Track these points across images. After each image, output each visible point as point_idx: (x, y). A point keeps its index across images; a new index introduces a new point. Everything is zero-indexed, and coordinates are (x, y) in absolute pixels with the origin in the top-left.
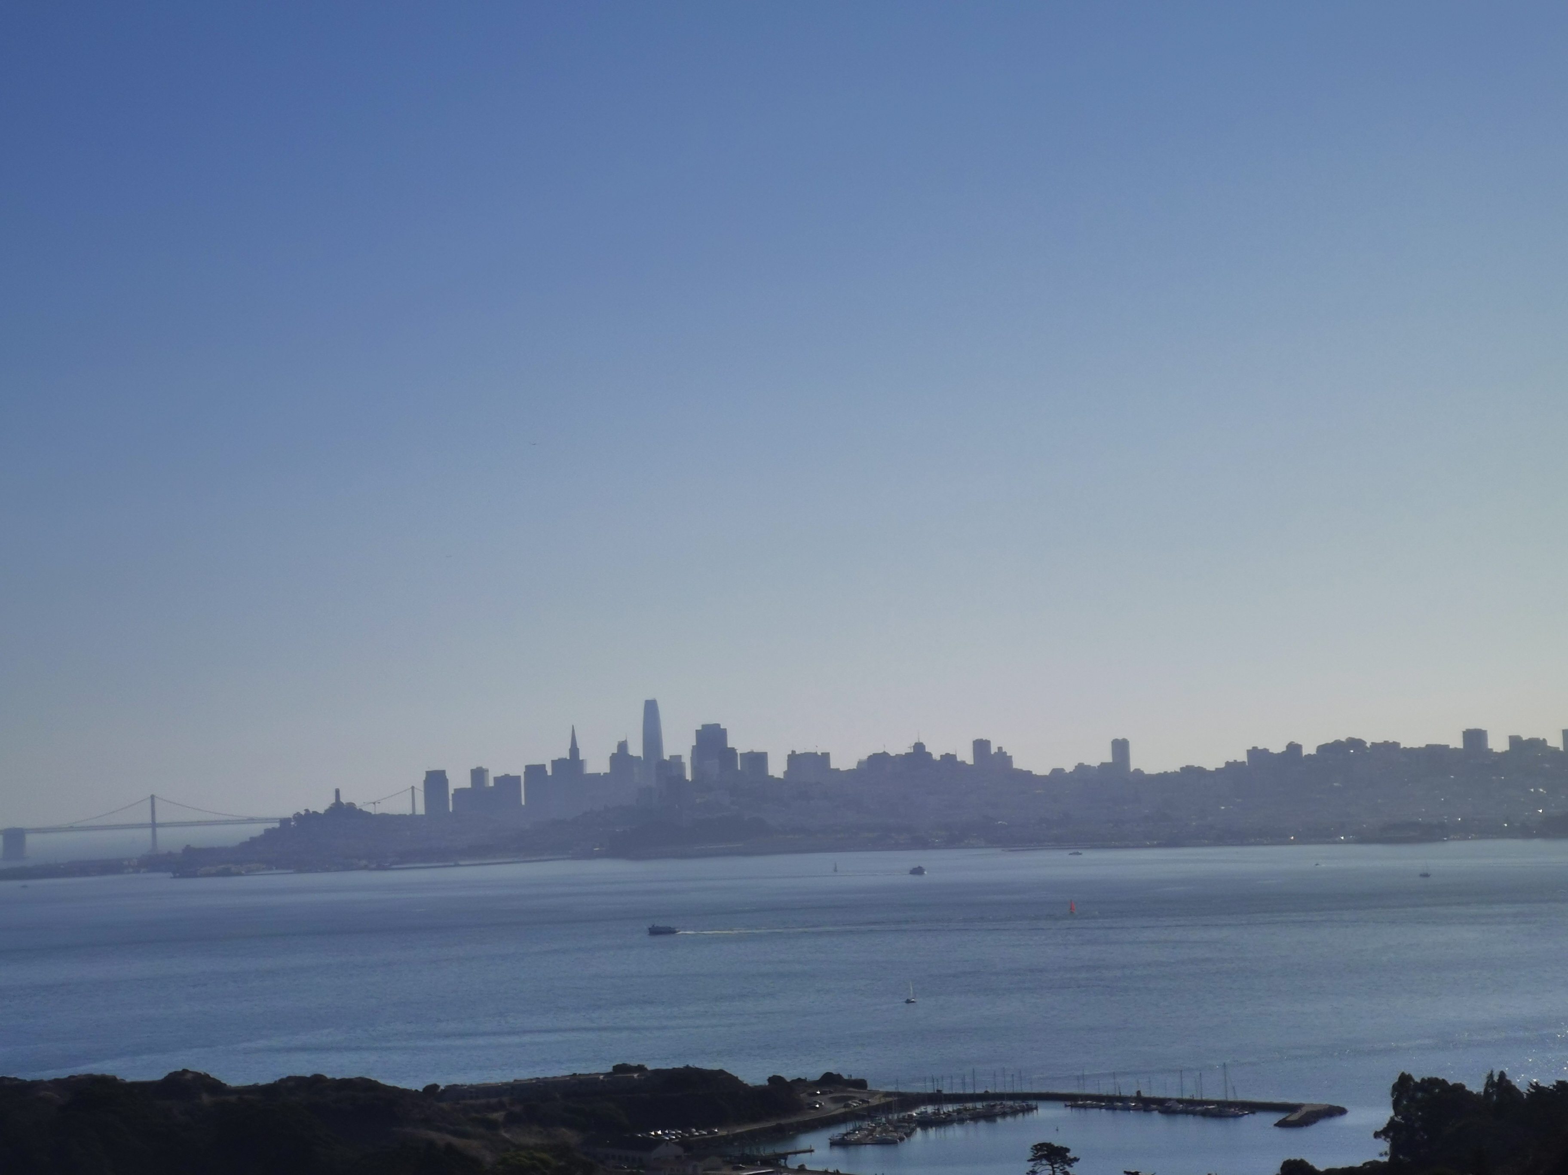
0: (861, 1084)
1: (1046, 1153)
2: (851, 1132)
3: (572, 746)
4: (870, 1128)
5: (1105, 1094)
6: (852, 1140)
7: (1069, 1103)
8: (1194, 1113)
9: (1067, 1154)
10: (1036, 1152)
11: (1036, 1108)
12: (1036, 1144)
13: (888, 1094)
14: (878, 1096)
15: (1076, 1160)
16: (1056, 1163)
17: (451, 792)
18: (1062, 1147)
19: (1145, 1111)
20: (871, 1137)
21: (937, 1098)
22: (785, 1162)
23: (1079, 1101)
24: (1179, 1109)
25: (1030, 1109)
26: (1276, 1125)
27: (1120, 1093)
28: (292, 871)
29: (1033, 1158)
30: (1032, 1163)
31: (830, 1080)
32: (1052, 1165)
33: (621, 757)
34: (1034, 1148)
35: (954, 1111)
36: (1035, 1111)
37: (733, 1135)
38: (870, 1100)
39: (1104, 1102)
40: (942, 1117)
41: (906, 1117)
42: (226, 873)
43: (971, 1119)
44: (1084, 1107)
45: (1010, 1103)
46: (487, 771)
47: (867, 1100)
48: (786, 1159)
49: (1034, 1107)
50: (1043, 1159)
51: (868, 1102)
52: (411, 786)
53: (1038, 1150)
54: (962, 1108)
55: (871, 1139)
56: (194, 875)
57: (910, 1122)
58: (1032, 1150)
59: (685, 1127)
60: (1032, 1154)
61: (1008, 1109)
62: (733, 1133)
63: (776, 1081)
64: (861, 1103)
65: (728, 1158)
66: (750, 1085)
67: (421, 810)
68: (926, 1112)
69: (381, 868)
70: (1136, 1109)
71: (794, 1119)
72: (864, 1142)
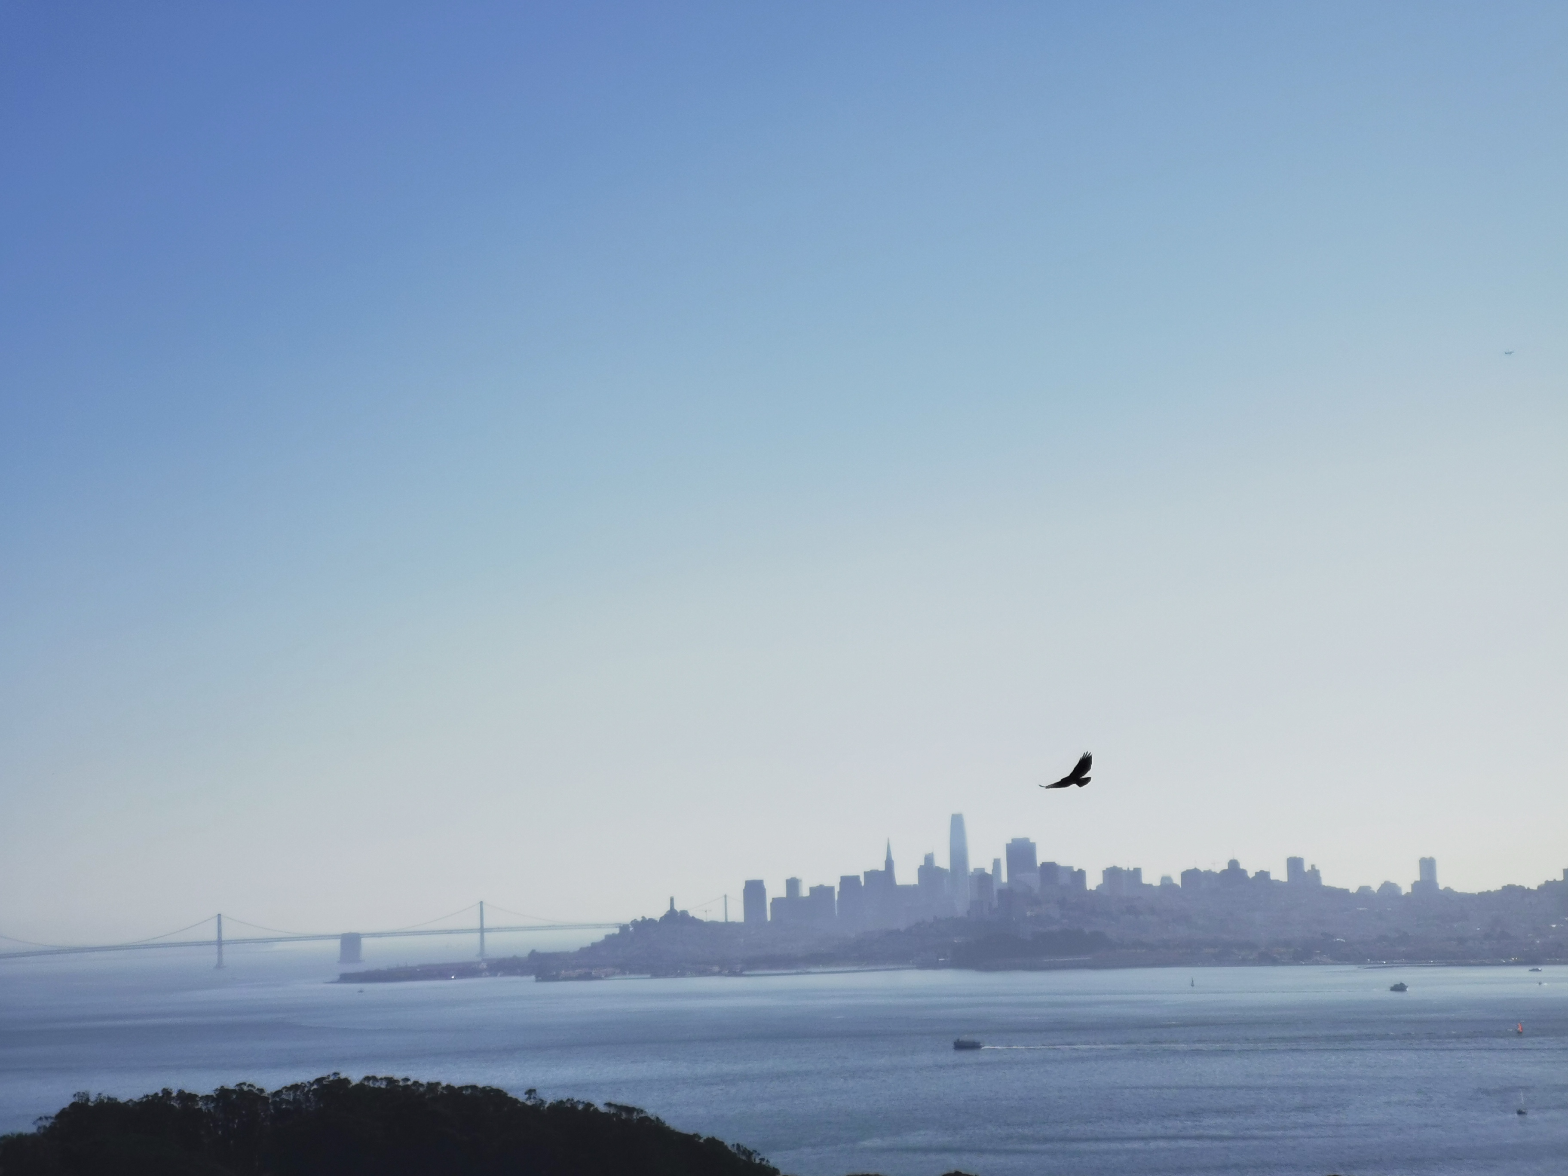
3: (887, 859)
17: (769, 901)
28: (648, 976)
33: (928, 870)
46: (801, 881)
56: (556, 978)
67: (741, 917)
69: (734, 974)
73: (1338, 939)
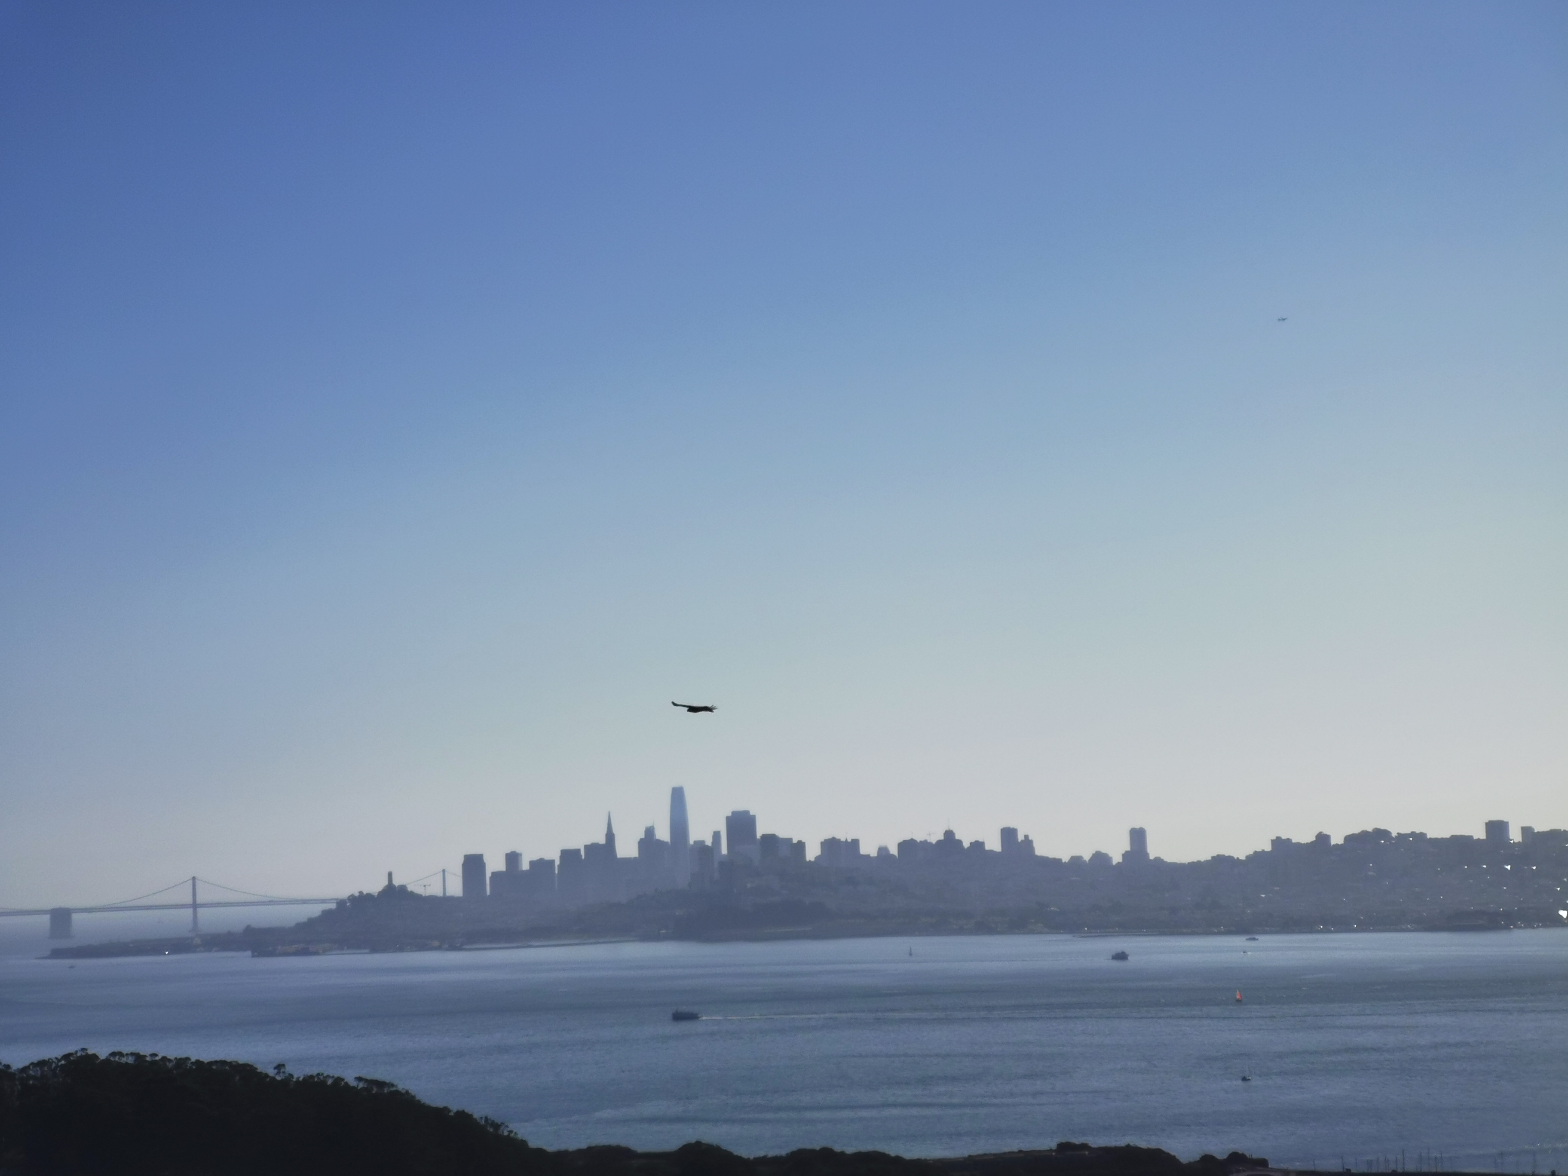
3: (607, 832)
17: (488, 875)
31: (1238, 1159)
33: (648, 841)
42: (306, 952)
46: (521, 855)
52: (442, 870)
56: (274, 954)
73: (1052, 909)
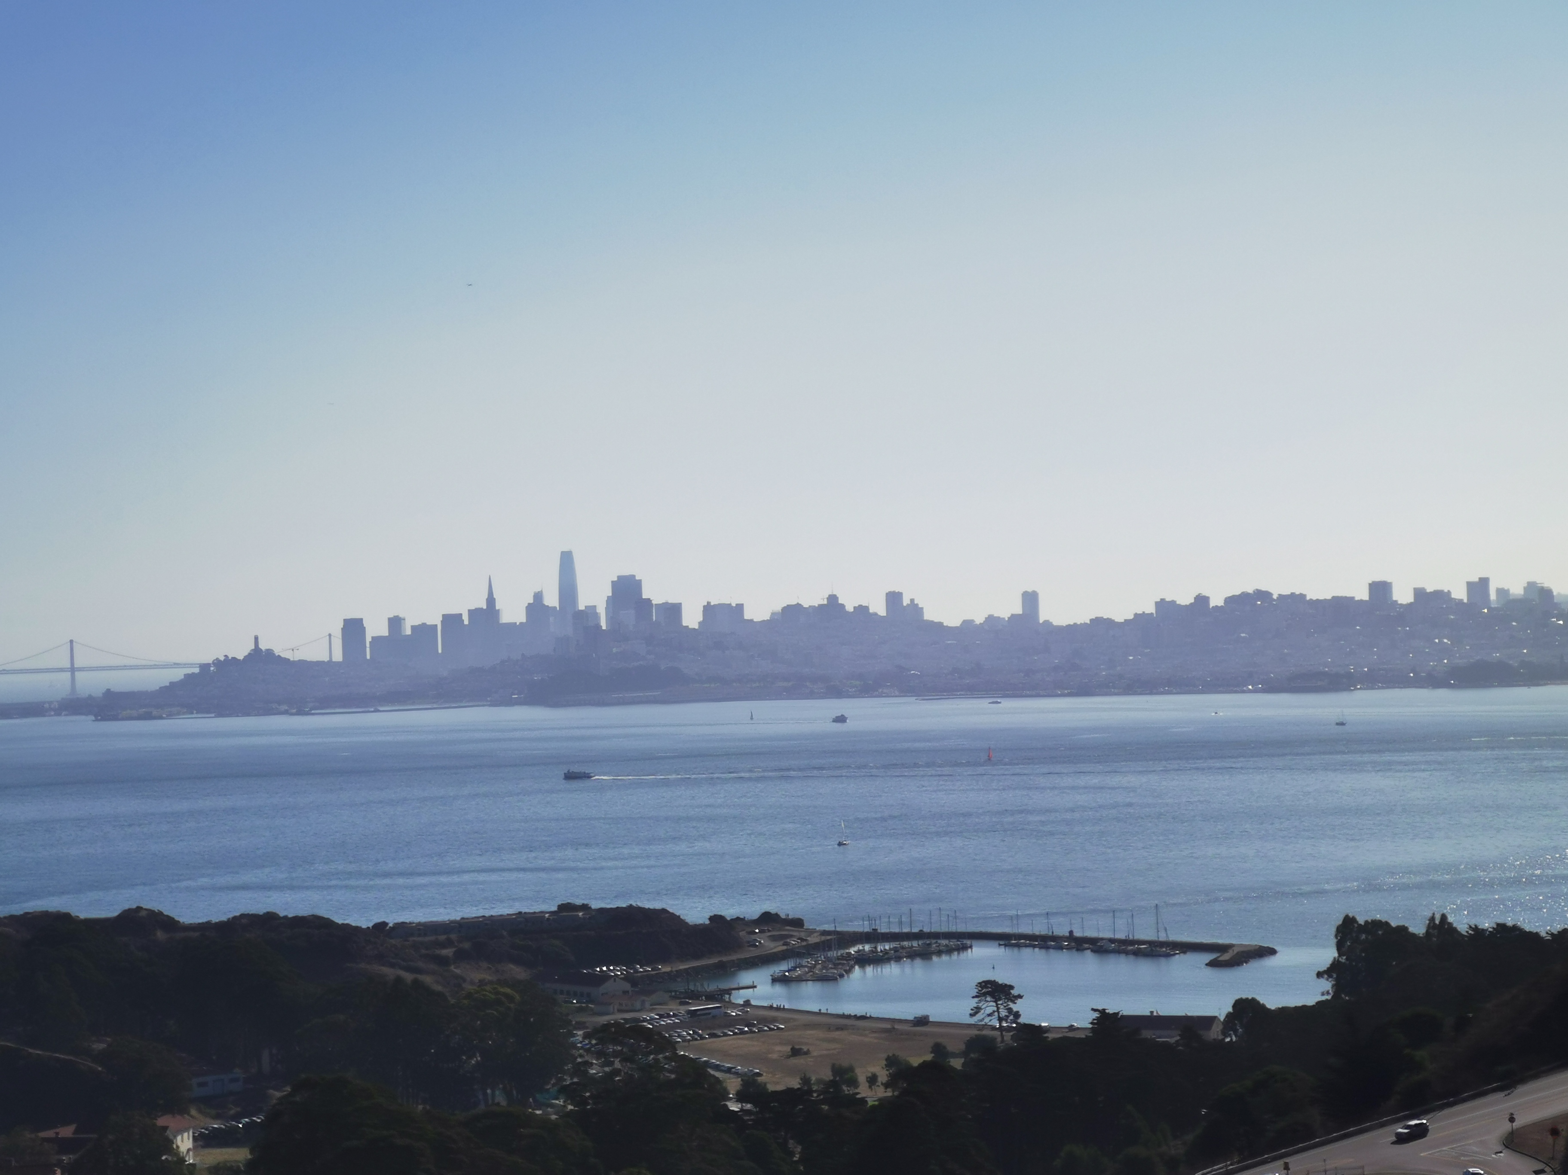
0: (798, 923)
1: (990, 989)
2: (792, 969)
3: (489, 595)
4: (809, 965)
5: (1037, 933)
6: (794, 976)
7: (1002, 943)
8: (1127, 953)
9: (1011, 991)
10: (980, 989)
11: (971, 947)
12: (980, 981)
13: (824, 933)
14: (815, 935)
15: (1020, 997)
16: (1000, 1000)
17: (368, 639)
18: (1006, 985)
19: (1078, 950)
20: (811, 973)
21: (873, 937)
22: (730, 998)
23: (1012, 940)
24: (1111, 948)
25: (965, 948)
26: (1207, 965)
27: (1053, 933)
28: (213, 715)
29: (977, 994)
30: (976, 1000)
31: (768, 919)
32: (996, 1002)
33: (536, 607)
34: (979, 985)
35: (890, 949)
36: (969, 950)
37: (676, 971)
38: (808, 938)
39: (1036, 941)
40: (880, 955)
41: (845, 955)
42: (148, 717)
43: (907, 957)
44: (1018, 946)
45: (944, 942)
46: (404, 619)
47: (805, 938)
48: (730, 994)
49: (969, 945)
50: (987, 996)
51: (806, 940)
52: (328, 634)
53: (982, 988)
54: (899, 946)
55: (811, 975)
56: (115, 718)
57: (850, 960)
58: (977, 987)
59: (629, 963)
60: (977, 990)
61: (943, 948)
62: (677, 969)
63: (716, 919)
64: (799, 941)
65: (673, 994)
66: (690, 924)
67: (338, 656)
68: (864, 949)
69: (300, 713)
70: (1069, 948)
71: (734, 957)
72: (804, 979)
